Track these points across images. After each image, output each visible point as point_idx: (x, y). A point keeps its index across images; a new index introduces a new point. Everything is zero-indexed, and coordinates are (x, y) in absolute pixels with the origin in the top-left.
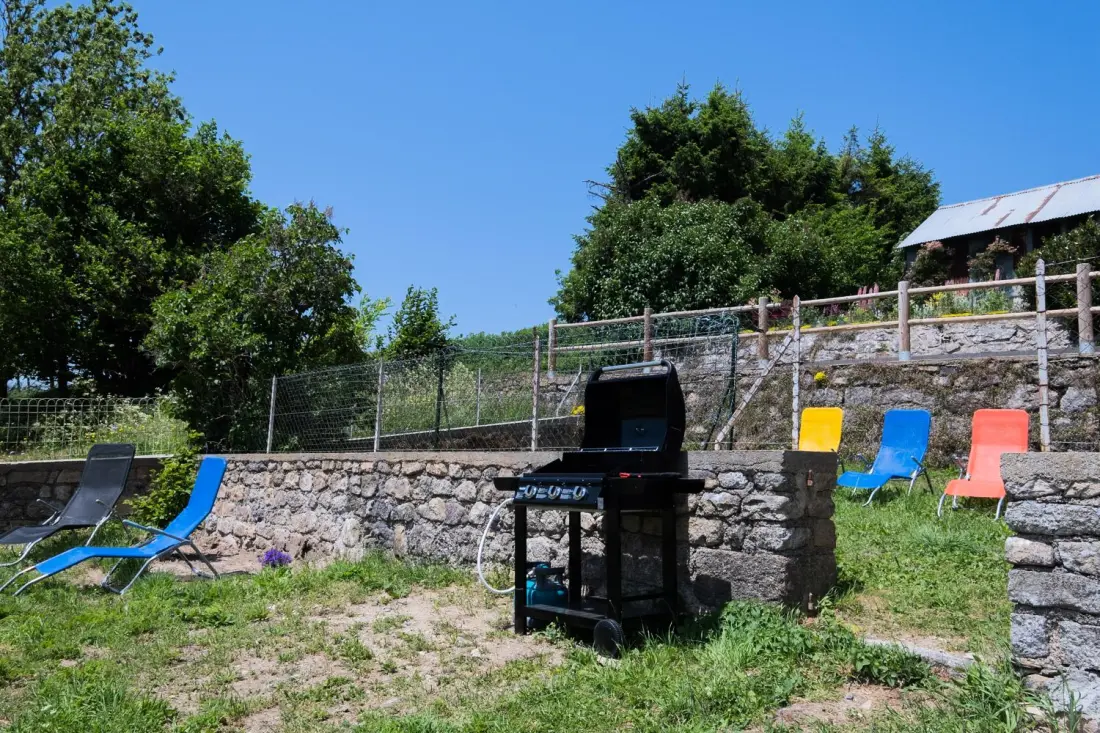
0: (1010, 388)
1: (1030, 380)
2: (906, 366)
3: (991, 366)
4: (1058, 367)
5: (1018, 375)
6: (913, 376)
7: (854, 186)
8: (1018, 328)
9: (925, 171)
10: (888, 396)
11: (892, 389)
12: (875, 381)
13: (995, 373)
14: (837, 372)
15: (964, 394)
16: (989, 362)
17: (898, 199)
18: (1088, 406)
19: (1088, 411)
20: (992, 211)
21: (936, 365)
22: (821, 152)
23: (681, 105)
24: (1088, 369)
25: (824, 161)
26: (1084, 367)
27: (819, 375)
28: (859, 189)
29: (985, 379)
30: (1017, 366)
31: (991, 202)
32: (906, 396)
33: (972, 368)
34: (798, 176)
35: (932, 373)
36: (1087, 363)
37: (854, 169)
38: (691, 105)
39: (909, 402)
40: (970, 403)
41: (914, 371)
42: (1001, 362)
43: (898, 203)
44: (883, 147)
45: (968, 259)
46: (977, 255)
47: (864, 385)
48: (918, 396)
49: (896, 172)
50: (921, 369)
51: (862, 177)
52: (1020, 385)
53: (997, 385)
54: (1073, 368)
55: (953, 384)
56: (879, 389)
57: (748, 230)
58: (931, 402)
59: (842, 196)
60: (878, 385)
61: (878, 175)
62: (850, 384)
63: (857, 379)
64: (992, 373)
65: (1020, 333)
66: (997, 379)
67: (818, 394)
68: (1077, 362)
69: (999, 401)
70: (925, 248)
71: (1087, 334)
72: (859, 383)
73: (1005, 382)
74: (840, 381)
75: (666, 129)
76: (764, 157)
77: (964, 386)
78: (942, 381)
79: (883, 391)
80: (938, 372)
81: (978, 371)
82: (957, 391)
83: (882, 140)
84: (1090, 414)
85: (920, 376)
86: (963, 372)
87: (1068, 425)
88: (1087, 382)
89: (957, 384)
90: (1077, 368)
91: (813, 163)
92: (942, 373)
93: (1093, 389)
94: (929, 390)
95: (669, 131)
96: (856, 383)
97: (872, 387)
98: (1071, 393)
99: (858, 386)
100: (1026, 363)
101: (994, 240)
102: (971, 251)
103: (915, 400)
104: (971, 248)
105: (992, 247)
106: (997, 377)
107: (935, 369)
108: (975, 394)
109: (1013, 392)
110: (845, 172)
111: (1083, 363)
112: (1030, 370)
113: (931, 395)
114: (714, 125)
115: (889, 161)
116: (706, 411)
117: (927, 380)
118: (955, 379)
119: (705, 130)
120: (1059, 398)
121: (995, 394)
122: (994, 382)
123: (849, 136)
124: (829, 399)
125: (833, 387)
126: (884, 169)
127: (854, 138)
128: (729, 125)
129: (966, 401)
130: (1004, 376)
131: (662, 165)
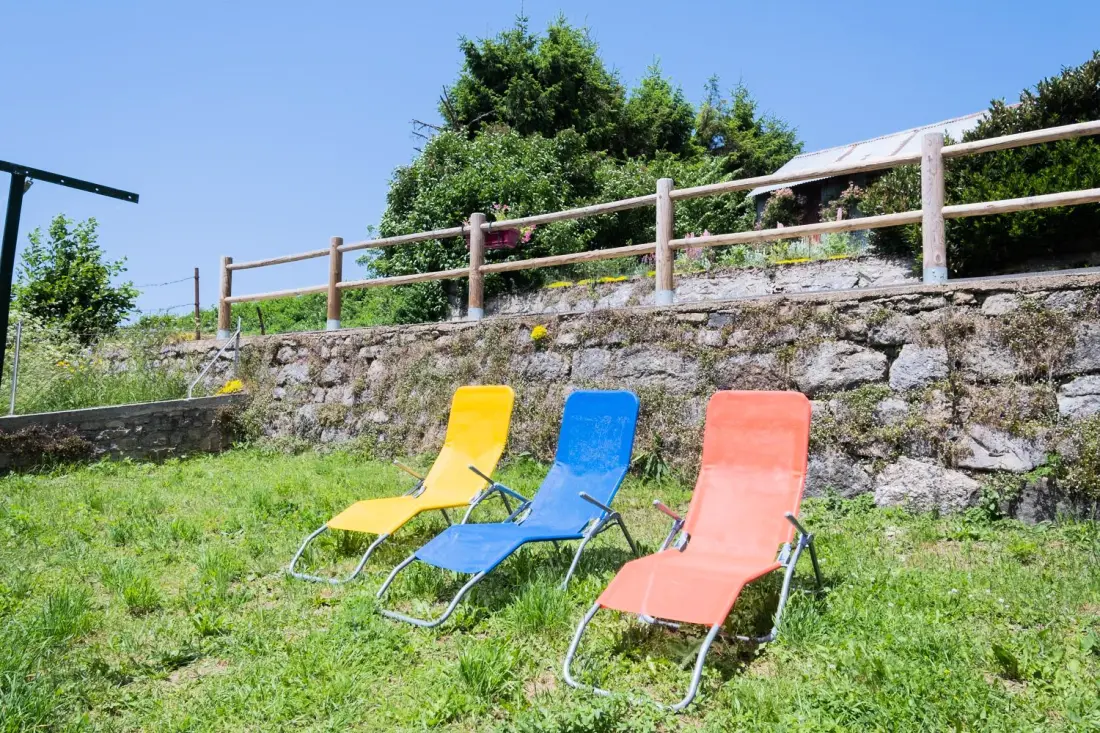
0: (811, 347)
1: (843, 333)
2: (659, 314)
3: (783, 311)
4: (887, 311)
5: (825, 326)
6: (668, 330)
7: (716, 140)
8: (861, 275)
9: (788, 130)
10: (632, 362)
11: (638, 351)
12: (615, 339)
13: (790, 322)
14: (564, 325)
15: (742, 359)
16: (781, 304)
17: (759, 154)
18: (934, 379)
19: (934, 387)
20: (847, 157)
21: (703, 311)
22: (677, 101)
23: (519, 39)
24: (935, 313)
25: (679, 108)
26: (929, 309)
27: (539, 331)
28: (721, 145)
29: (773, 333)
30: (824, 310)
31: (847, 149)
32: (656, 363)
33: (755, 314)
34: (651, 121)
35: (695, 325)
36: (936, 302)
37: (715, 121)
38: (530, 38)
39: (661, 372)
40: (749, 373)
41: (671, 321)
42: (799, 303)
43: (759, 158)
44: (746, 101)
45: (819, 209)
46: (830, 203)
47: (600, 345)
48: (673, 362)
49: (759, 128)
50: (681, 317)
51: (723, 132)
52: (827, 342)
53: (791, 343)
54: (912, 312)
55: (726, 343)
56: (620, 352)
57: (571, 169)
58: (692, 373)
59: (702, 149)
60: (618, 345)
61: (740, 128)
62: (580, 344)
63: (589, 336)
64: (784, 324)
65: (863, 282)
66: (791, 333)
67: (535, 360)
68: (917, 301)
69: (794, 371)
70: (774, 196)
71: (936, 253)
72: (593, 341)
73: (805, 336)
74: (567, 339)
75: (500, 63)
76: (612, 98)
77: (742, 346)
78: (709, 337)
79: (627, 355)
80: (704, 323)
81: (763, 319)
82: (731, 354)
83: (746, 93)
84: (937, 393)
85: (679, 329)
86: (741, 321)
87: (901, 411)
88: (934, 334)
89: (732, 342)
90: (917, 311)
91: (668, 110)
92: (710, 323)
93: (943, 348)
94: (690, 353)
95: (504, 65)
96: (588, 343)
97: (610, 348)
98: (907, 354)
99: (592, 346)
100: (837, 305)
101: (848, 186)
102: (823, 198)
103: (670, 371)
104: (824, 196)
105: (846, 194)
106: (792, 330)
107: (701, 317)
108: (758, 357)
109: (816, 355)
110: (706, 124)
111: (928, 302)
112: (842, 316)
113: (693, 360)
114: (554, 57)
115: (751, 115)
116: (389, 386)
117: (689, 336)
118: (729, 333)
119: (544, 64)
120: (888, 364)
121: (788, 358)
122: (788, 337)
123: (709, 85)
124: (551, 369)
125: (556, 349)
126: (746, 123)
127: (715, 87)
128: (570, 60)
129: (744, 370)
130: (803, 328)
131: (496, 103)
